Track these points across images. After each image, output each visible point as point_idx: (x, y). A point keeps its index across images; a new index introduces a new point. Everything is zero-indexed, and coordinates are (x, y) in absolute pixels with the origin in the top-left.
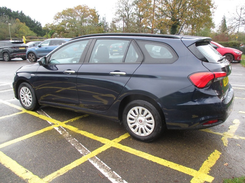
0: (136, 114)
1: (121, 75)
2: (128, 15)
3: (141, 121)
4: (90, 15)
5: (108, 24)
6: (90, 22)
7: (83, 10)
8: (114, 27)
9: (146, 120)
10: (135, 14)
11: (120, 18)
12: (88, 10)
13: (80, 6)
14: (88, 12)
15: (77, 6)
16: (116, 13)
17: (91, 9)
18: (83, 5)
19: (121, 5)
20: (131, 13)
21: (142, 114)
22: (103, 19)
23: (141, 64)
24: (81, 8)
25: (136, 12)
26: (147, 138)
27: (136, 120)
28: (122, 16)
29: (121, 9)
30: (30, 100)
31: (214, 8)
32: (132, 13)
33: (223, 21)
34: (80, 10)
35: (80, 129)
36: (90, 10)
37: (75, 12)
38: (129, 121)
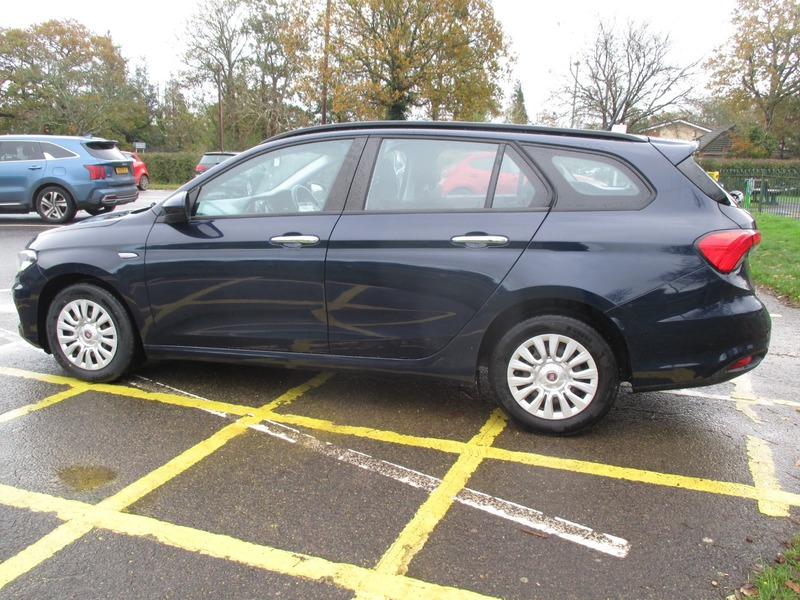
0: (538, 357)
1: (492, 245)
2: (231, 66)
3: (552, 377)
4: (96, 59)
5: (155, 91)
6: (94, 80)
7: (70, 38)
8: (179, 100)
9: (572, 373)
10: (252, 62)
11: (203, 72)
12: (87, 39)
13: (54, 23)
14: (87, 46)
15: (45, 24)
16: (189, 55)
17: (100, 38)
18: (68, 22)
19: (206, 30)
20: (240, 57)
21: (559, 354)
22: (138, 74)
23: (549, 211)
24: (61, 32)
25: (255, 57)
26: (573, 422)
27: (536, 374)
28: (209, 66)
29: (205, 43)
30: (103, 344)
31: (512, 59)
32: (242, 60)
33: (515, 95)
34: (58, 38)
35: (338, 423)
36: (93, 40)
37: (38, 45)
38: (513, 381)
